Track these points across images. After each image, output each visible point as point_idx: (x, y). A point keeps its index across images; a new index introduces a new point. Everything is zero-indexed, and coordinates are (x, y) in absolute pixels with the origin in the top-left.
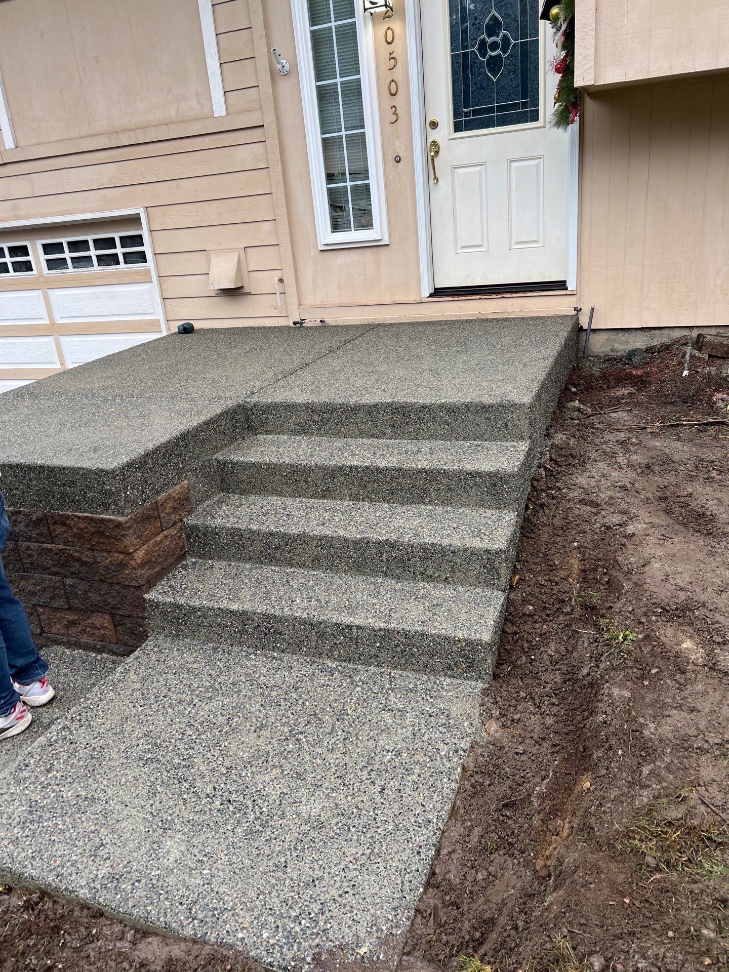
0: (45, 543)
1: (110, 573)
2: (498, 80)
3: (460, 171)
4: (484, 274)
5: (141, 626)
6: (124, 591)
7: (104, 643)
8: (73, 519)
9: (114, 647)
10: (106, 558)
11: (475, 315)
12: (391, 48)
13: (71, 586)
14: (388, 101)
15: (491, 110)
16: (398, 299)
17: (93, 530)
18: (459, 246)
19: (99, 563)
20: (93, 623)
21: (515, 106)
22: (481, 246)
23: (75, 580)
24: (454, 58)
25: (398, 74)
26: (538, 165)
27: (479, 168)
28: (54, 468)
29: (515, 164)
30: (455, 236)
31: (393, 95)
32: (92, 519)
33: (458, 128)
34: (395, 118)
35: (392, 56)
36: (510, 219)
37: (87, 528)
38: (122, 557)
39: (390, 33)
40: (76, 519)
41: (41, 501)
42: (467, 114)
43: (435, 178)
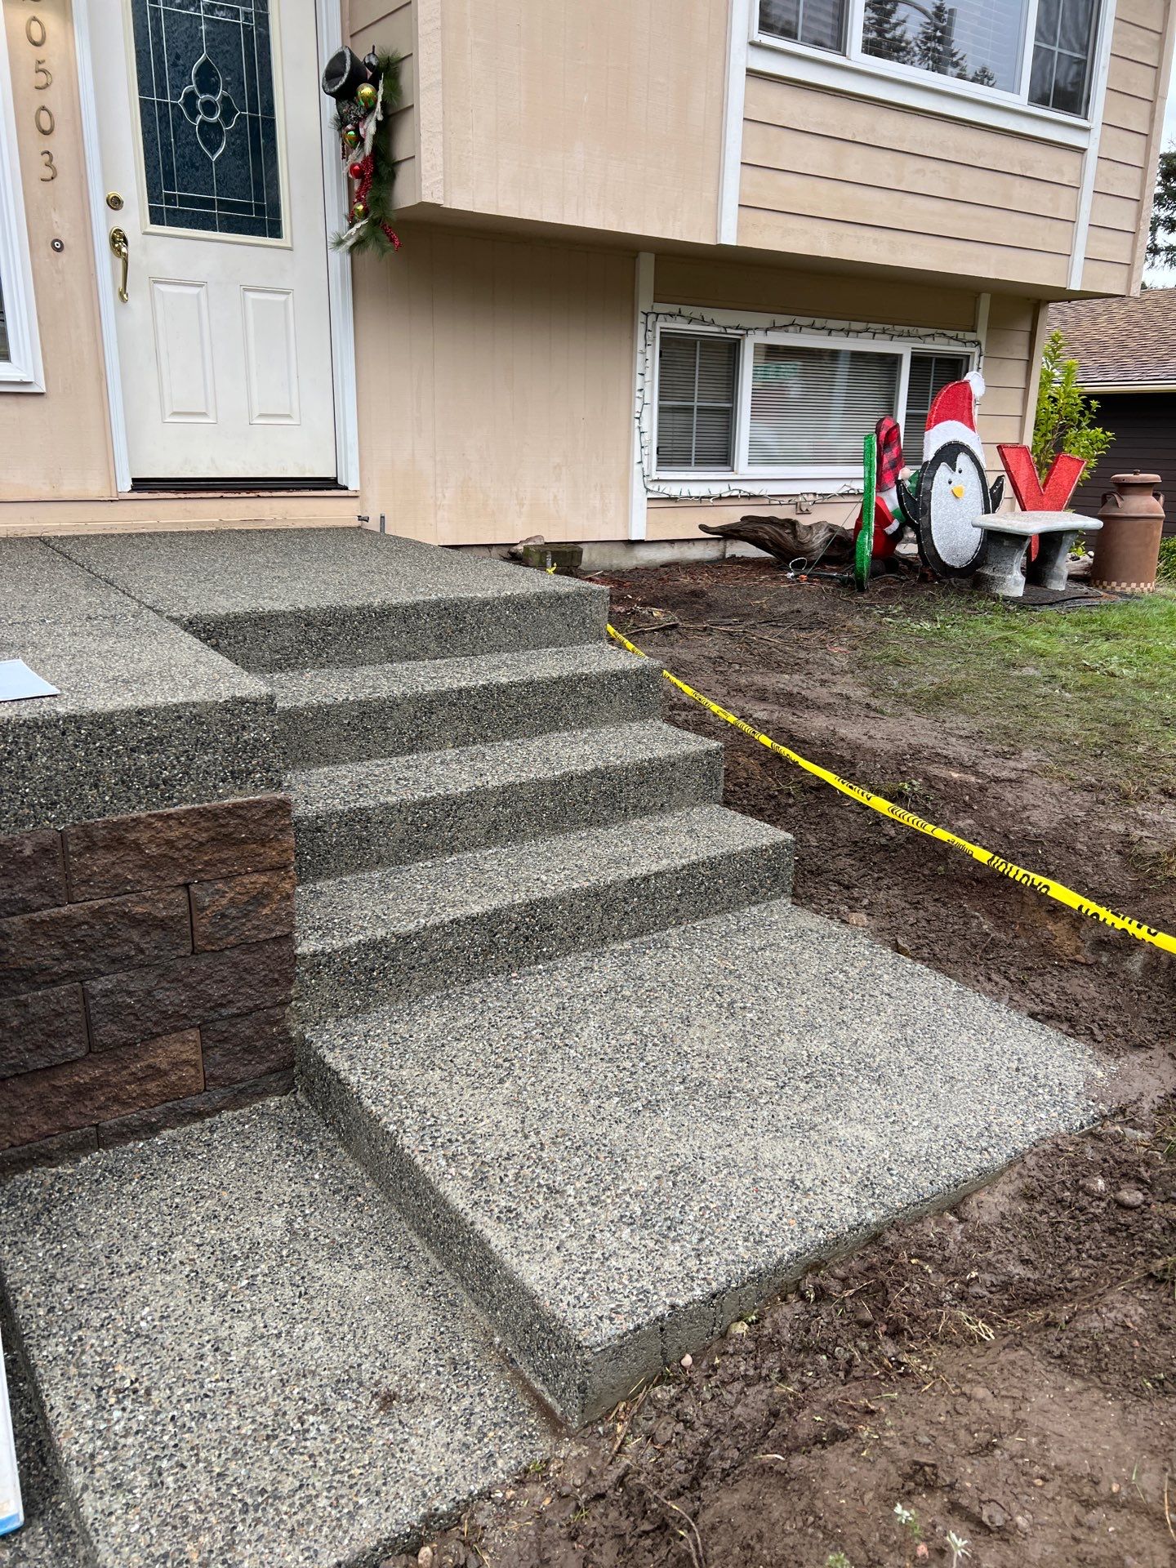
0: (46, 906)
1: (225, 927)
2: (219, 161)
3: (162, 287)
4: (213, 460)
5: (276, 1023)
6: (247, 958)
7: (170, 1104)
8: (149, 826)
9: (197, 1102)
10: (223, 894)
11: (213, 523)
12: (41, 53)
13: (106, 994)
14: (37, 144)
15: (209, 204)
16: (67, 492)
17: (203, 837)
18: (168, 413)
19: (204, 909)
20: (149, 1066)
21: (246, 208)
22: (204, 414)
23: (121, 976)
24: (146, 107)
25: (52, 98)
26: (286, 302)
27: (195, 290)
28: (112, 714)
29: (251, 295)
30: (161, 395)
31: (44, 133)
32: (201, 813)
33: (156, 217)
34: (49, 173)
35: (41, 67)
36: (248, 378)
37: (186, 836)
38: (264, 879)
39: (35, 26)
40: (159, 824)
41: (54, 803)
42: (169, 199)
43: (122, 294)
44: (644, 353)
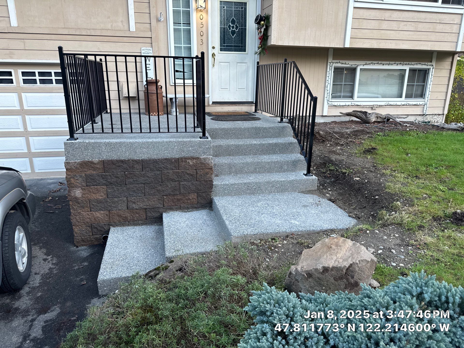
0: (175, 170)
1: (202, 177)
2: (234, 37)
3: (221, 64)
4: (228, 98)
5: (209, 195)
6: (205, 183)
7: (191, 205)
9: (196, 206)
10: (201, 172)
12: (202, 21)
13: (183, 185)
15: (232, 46)
17: (199, 162)
18: (220, 88)
19: (198, 174)
20: (189, 198)
22: (227, 89)
23: (185, 182)
24: (221, 28)
25: (204, 29)
26: (246, 65)
27: (228, 64)
29: (239, 64)
30: (219, 85)
31: (201, 36)
32: (199, 158)
33: (221, 50)
34: (202, 43)
35: (202, 24)
36: (236, 81)
37: (196, 161)
38: (208, 170)
39: (201, 16)
40: (192, 159)
41: (177, 154)
42: (224, 46)
43: (214, 65)
44: (329, 72)
